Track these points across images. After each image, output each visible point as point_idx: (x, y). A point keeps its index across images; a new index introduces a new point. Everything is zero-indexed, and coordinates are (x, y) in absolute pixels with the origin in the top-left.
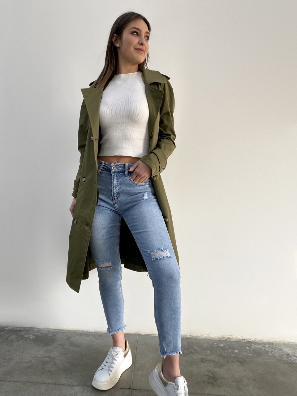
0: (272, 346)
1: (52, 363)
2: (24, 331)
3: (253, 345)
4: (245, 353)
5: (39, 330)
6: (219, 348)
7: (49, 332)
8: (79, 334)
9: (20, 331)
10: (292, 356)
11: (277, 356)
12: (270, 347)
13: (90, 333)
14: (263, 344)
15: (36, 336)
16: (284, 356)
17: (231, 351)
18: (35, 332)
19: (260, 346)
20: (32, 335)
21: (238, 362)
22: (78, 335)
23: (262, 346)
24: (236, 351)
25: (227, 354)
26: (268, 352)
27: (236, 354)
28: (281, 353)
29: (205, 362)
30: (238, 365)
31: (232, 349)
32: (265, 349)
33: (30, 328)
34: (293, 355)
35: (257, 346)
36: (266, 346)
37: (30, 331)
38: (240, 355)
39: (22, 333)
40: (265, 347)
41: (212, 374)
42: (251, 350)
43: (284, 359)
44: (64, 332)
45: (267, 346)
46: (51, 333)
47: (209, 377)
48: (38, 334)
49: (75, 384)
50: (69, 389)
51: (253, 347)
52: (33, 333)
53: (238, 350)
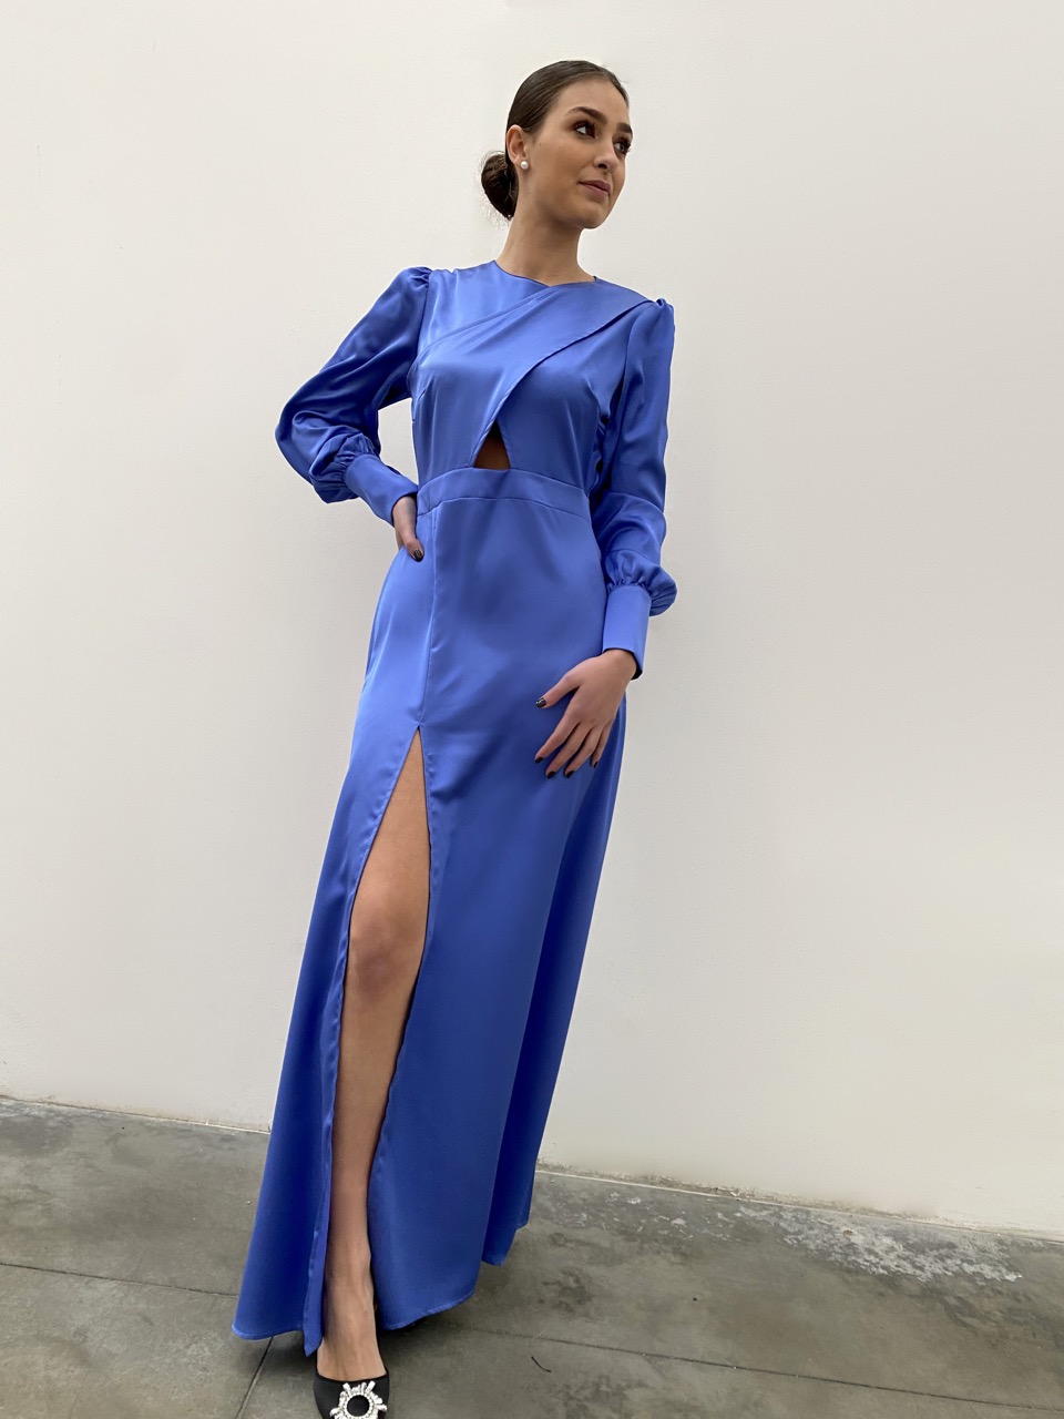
0: (804, 1216)
1: (40, 1207)
3: (742, 1209)
4: (706, 1231)
6: (624, 1209)
7: (52, 1114)
8: (154, 1129)
10: (863, 1250)
11: (812, 1247)
12: (797, 1220)
13: (194, 1128)
14: (777, 1210)
16: (836, 1248)
17: (661, 1220)
19: (765, 1213)
21: (674, 1253)
22: (151, 1129)
23: (772, 1215)
24: (679, 1221)
25: (643, 1230)
26: (786, 1232)
27: (676, 1229)
28: (830, 1239)
29: (563, 1245)
30: (672, 1263)
31: (667, 1216)
32: (777, 1225)
34: (866, 1249)
35: (752, 1214)
36: (785, 1216)
38: (688, 1234)
40: (781, 1217)
41: (577, 1281)
42: (729, 1224)
43: (832, 1259)
44: (104, 1119)
45: (788, 1216)
46: (58, 1116)
47: (565, 1290)
49: (101, 1275)
50: (77, 1285)
51: (738, 1215)
53: (684, 1218)
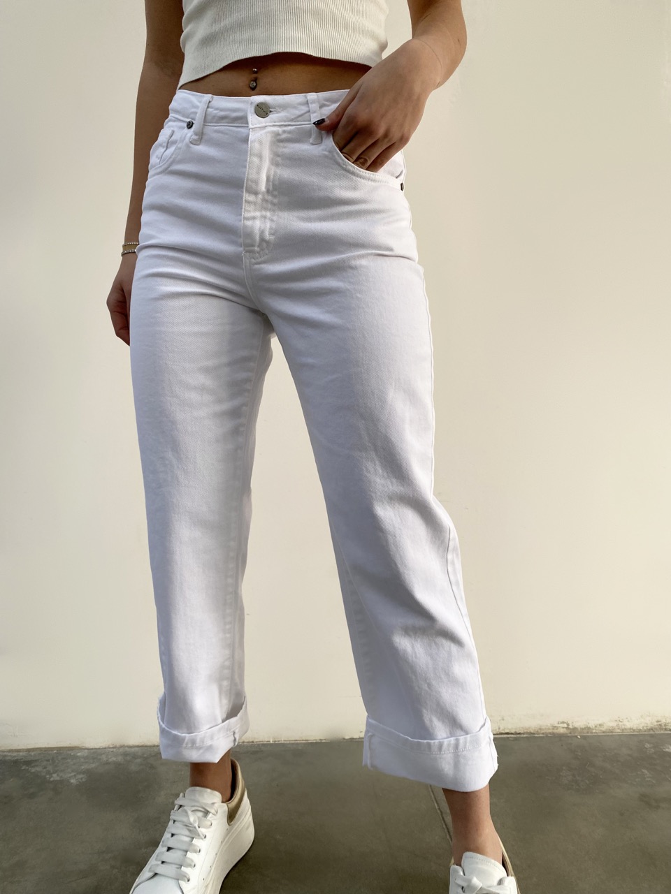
2: (45, 763)
5: (95, 754)
9: (28, 763)
15: (88, 772)
18: (82, 760)
20: (72, 771)
33: (59, 749)
37: (63, 759)
39: (38, 769)
48: (93, 766)
52: (74, 764)
